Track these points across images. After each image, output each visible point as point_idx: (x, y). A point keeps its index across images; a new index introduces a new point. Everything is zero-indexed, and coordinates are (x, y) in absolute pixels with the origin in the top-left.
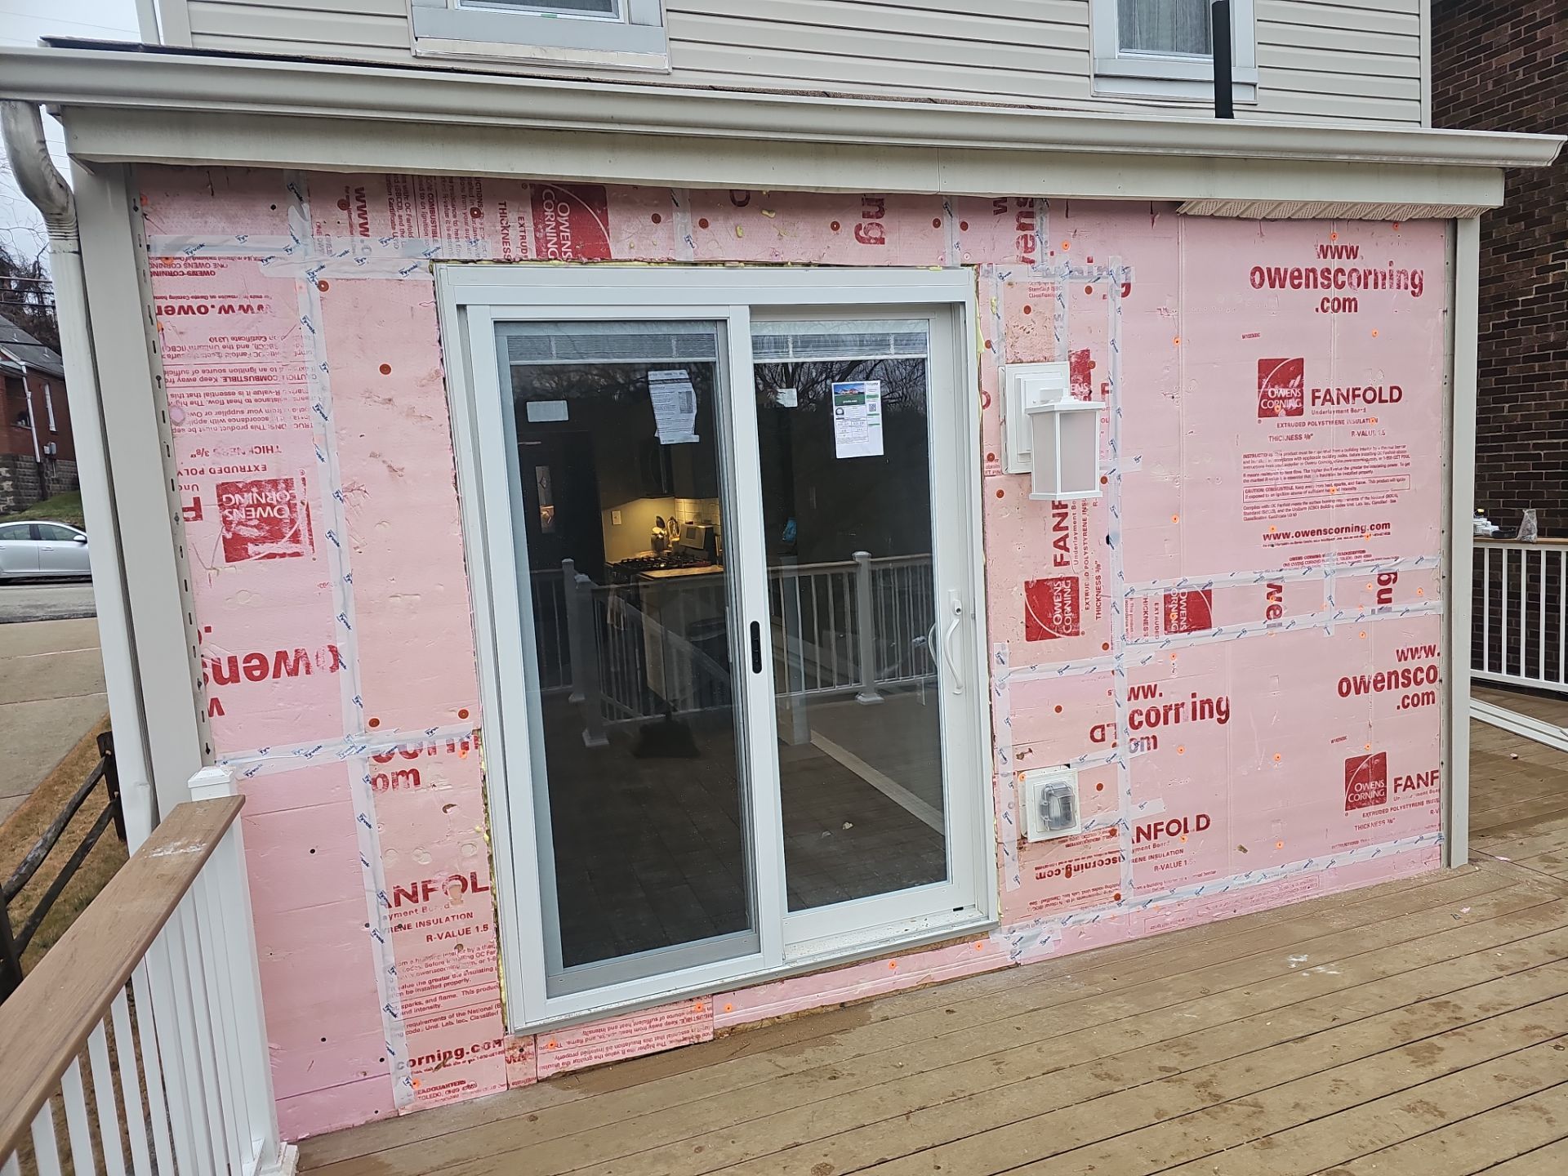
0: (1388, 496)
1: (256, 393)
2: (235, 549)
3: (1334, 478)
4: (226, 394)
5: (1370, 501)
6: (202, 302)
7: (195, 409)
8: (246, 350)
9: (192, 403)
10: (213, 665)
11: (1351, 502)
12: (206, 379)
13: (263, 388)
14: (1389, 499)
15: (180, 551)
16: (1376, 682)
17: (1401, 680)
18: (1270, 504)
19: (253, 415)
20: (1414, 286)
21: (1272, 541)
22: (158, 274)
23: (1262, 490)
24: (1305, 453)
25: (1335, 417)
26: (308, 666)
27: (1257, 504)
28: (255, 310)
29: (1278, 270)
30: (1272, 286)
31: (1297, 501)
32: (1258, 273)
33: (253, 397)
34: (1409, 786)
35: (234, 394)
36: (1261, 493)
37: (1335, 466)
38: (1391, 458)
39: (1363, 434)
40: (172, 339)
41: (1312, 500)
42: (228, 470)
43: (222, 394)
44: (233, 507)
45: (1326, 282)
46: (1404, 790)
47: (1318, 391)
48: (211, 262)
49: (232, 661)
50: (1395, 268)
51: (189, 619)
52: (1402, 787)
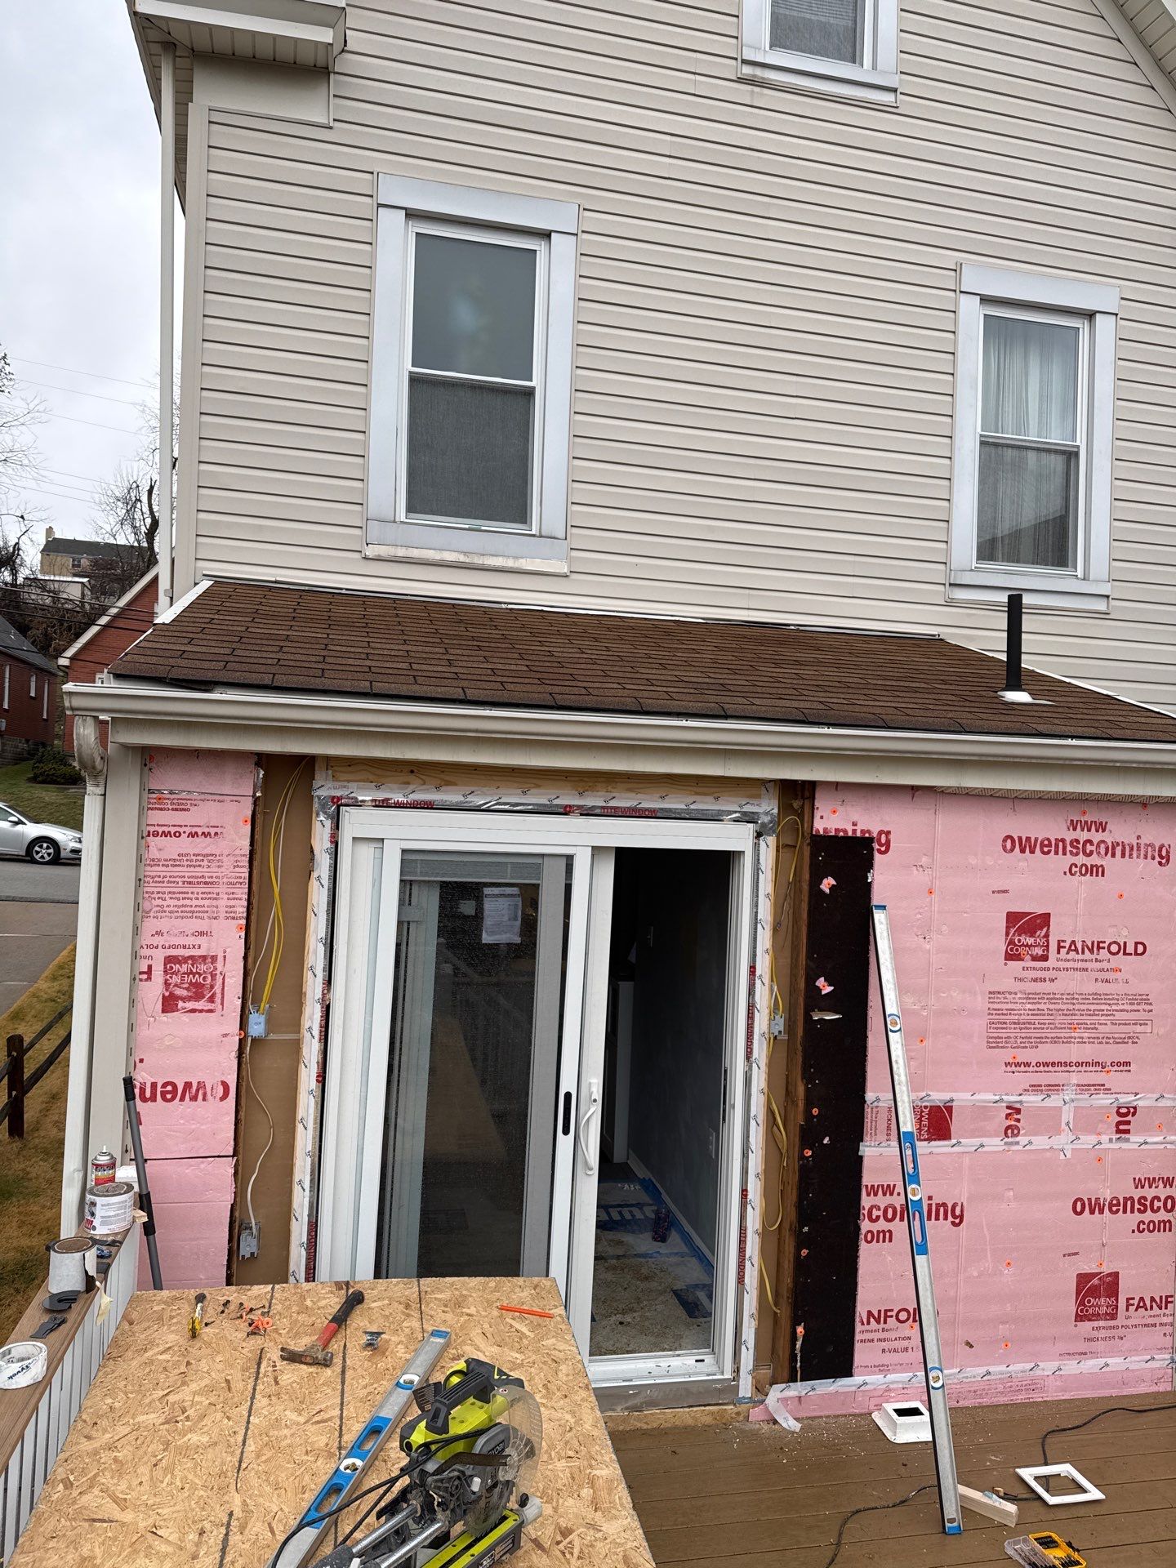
0: (1129, 1038)
1: (203, 893)
2: (169, 1004)
3: (1076, 1017)
4: (182, 893)
5: (1111, 1041)
6: (177, 829)
7: (160, 902)
8: (201, 863)
9: (159, 898)
10: (141, 1088)
11: (1092, 1040)
12: (171, 882)
13: (207, 890)
14: (1130, 1041)
15: (132, 1002)
16: (1111, 1205)
17: (1137, 1206)
18: (1012, 1035)
19: (197, 909)
20: (1161, 857)
21: (1014, 1069)
22: (152, 809)
23: (1005, 1023)
24: (1049, 994)
25: (1080, 965)
26: (205, 1095)
27: (1000, 1035)
28: (213, 835)
29: (1028, 839)
30: (1023, 851)
31: (1038, 1035)
32: (1009, 841)
33: (200, 896)
34: (1141, 1307)
35: (188, 893)
36: (1005, 1026)
37: (1077, 1007)
38: (1133, 1004)
39: (1107, 981)
40: (154, 853)
41: (1053, 1035)
42: (174, 947)
43: (179, 893)
44: (173, 973)
45: (1075, 851)
46: (1136, 1310)
47: (1064, 941)
48: (189, 802)
49: (154, 1085)
50: (1143, 841)
51: (130, 1052)
52: (1135, 1307)
